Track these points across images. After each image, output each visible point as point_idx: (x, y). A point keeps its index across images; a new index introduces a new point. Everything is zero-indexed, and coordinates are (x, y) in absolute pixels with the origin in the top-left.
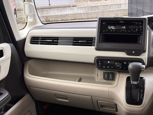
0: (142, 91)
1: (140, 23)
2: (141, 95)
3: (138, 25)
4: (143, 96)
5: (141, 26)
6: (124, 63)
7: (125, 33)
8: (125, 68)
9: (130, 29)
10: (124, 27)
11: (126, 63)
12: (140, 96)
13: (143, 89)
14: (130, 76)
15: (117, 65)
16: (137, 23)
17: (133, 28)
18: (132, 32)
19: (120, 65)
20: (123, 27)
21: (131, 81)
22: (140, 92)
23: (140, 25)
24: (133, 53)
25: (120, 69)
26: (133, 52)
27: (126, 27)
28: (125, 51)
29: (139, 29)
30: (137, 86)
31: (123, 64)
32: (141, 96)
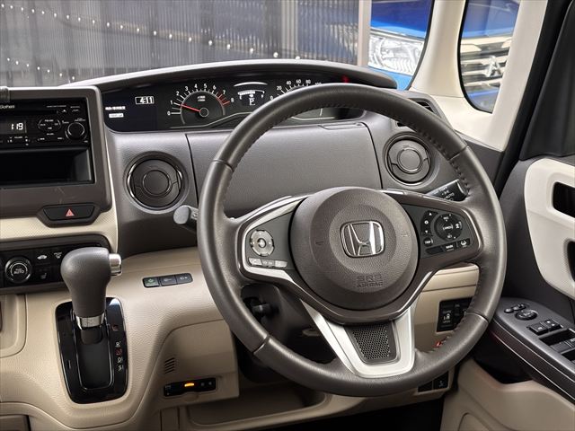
0: (118, 345)
1: (75, 108)
2: (120, 360)
3: (70, 116)
4: (126, 363)
5: (81, 120)
6: (39, 258)
7: (28, 147)
8: (44, 277)
9: (44, 131)
10: (20, 126)
11: (45, 257)
12: (116, 365)
13: (122, 336)
14: (70, 300)
15: (14, 269)
16: (64, 108)
17: (54, 127)
18: (51, 142)
19: (24, 269)
20: (15, 127)
21: (78, 318)
22: (114, 350)
23: (77, 115)
24: (71, 218)
25: (29, 282)
26: (70, 214)
27: (27, 125)
28: (39, 214)
29: (75, 128)
30: (99, 333)
31: (34, 262)
32: (120, 364)
